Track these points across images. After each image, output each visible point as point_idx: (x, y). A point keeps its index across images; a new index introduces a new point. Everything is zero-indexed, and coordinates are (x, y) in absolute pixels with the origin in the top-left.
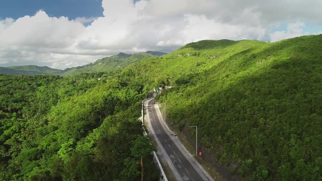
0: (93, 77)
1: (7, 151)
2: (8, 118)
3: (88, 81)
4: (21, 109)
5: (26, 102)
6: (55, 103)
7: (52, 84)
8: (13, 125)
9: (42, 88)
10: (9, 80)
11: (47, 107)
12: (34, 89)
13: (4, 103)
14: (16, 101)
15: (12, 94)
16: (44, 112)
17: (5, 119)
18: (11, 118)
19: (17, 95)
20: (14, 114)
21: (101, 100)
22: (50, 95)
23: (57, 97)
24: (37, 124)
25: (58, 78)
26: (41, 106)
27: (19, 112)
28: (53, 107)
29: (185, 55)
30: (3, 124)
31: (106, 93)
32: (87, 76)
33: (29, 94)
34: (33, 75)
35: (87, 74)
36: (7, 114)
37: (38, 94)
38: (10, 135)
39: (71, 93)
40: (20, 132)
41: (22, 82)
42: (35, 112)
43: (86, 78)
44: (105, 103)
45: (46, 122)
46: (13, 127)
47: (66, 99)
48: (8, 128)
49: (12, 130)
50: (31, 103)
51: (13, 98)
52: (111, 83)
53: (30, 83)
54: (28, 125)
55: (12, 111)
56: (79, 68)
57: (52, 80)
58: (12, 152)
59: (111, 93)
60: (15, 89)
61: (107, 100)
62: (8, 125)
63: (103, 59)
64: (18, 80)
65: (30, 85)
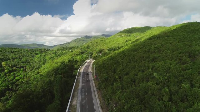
0: (67, 49)
1: (17, 87)
2: (18, 71)
3: (64, 52)
4: (25, 66)
5: (28, 63)
6: (44, 64)
7: (44, 54)
8: (20, 74)
9: (38, 56)
10: (20, 51)
11: (40, 66)
12: (34, 56)
13: (17, 63)
14: (23, 63)
15: (21, 59)
16: (38, 68)
17: (17, 72)
18: (20, 71)
19: (24, 59)
20: (22, 69)
21: (67, 60)
22: (42, 59)
23: (46, 60)
24: (33, 74)
25: (48, 50)
26: (37, 65)
27: (24, 68)
28: (43, 66)
29: (121, 36)
30: (15, 74)
31: (70, 57)
32: (64, 49)
33: (31, 59)
34: (34, 49)
35: (64, 48)
36: (18, 69)
37: (36, 59)
38: (19, 79)
39: (53, 58)
40: (24, 78)
41: (27, 52)
42: (33, 68)
43: (63, 50)
44: (69, 62)
45: (38, 73)
46: (21, 76)
47: (50, 61)
48: (18, 76)
49: (20, 77)
50: (32, 63)
51: (21, 61)
52: (76, 52)
53: (32, 53)
54: (28, 75)
55: (21, 67)
56: (61, 45)
57: (44, 51)
58: (19, 88)
59: (73, 57)
60: (23, 56)
61: (70, 60)
62: (18, 75)
63: (76, 40)
64: (25, 51)
65: (31, 54)
